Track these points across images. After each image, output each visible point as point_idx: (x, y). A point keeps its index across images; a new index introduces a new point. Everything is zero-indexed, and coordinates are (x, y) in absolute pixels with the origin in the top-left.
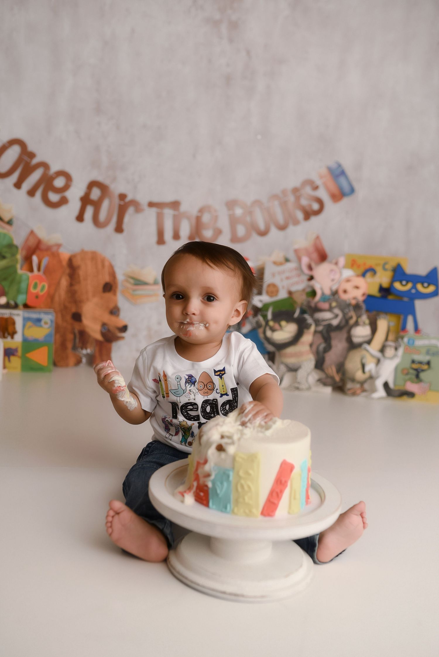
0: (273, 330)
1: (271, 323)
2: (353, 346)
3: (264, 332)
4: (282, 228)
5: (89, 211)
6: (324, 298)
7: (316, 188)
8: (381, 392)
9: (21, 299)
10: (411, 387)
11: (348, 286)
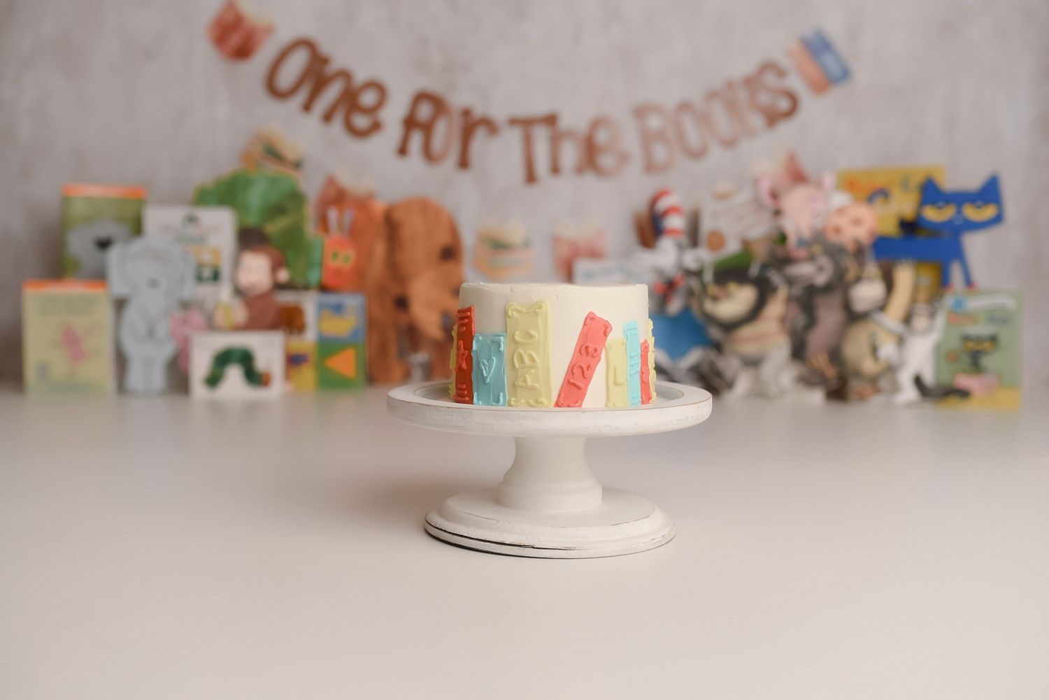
0: (715, 299)
1: (713, 289)
2: (853, 317)
3: (701, 305)
4: (730, 143)
5: (416, 140)
6: (802, 243)
7: (781, 73)
8: (909, 393)
9: (314, 276)
10: (964, 381)
11: (842, 222)
